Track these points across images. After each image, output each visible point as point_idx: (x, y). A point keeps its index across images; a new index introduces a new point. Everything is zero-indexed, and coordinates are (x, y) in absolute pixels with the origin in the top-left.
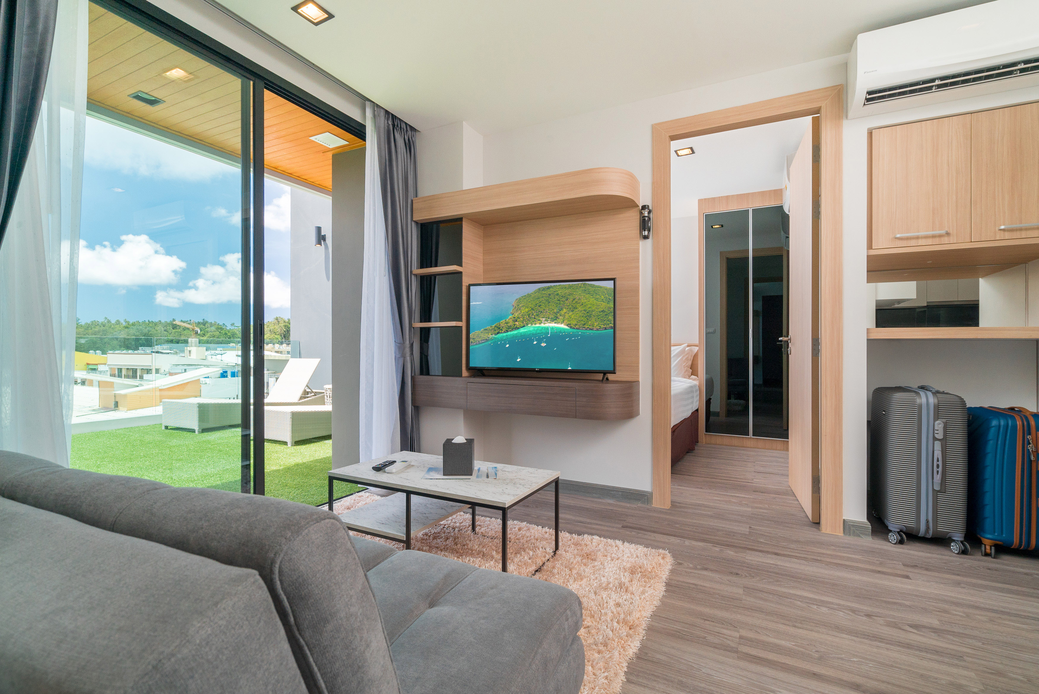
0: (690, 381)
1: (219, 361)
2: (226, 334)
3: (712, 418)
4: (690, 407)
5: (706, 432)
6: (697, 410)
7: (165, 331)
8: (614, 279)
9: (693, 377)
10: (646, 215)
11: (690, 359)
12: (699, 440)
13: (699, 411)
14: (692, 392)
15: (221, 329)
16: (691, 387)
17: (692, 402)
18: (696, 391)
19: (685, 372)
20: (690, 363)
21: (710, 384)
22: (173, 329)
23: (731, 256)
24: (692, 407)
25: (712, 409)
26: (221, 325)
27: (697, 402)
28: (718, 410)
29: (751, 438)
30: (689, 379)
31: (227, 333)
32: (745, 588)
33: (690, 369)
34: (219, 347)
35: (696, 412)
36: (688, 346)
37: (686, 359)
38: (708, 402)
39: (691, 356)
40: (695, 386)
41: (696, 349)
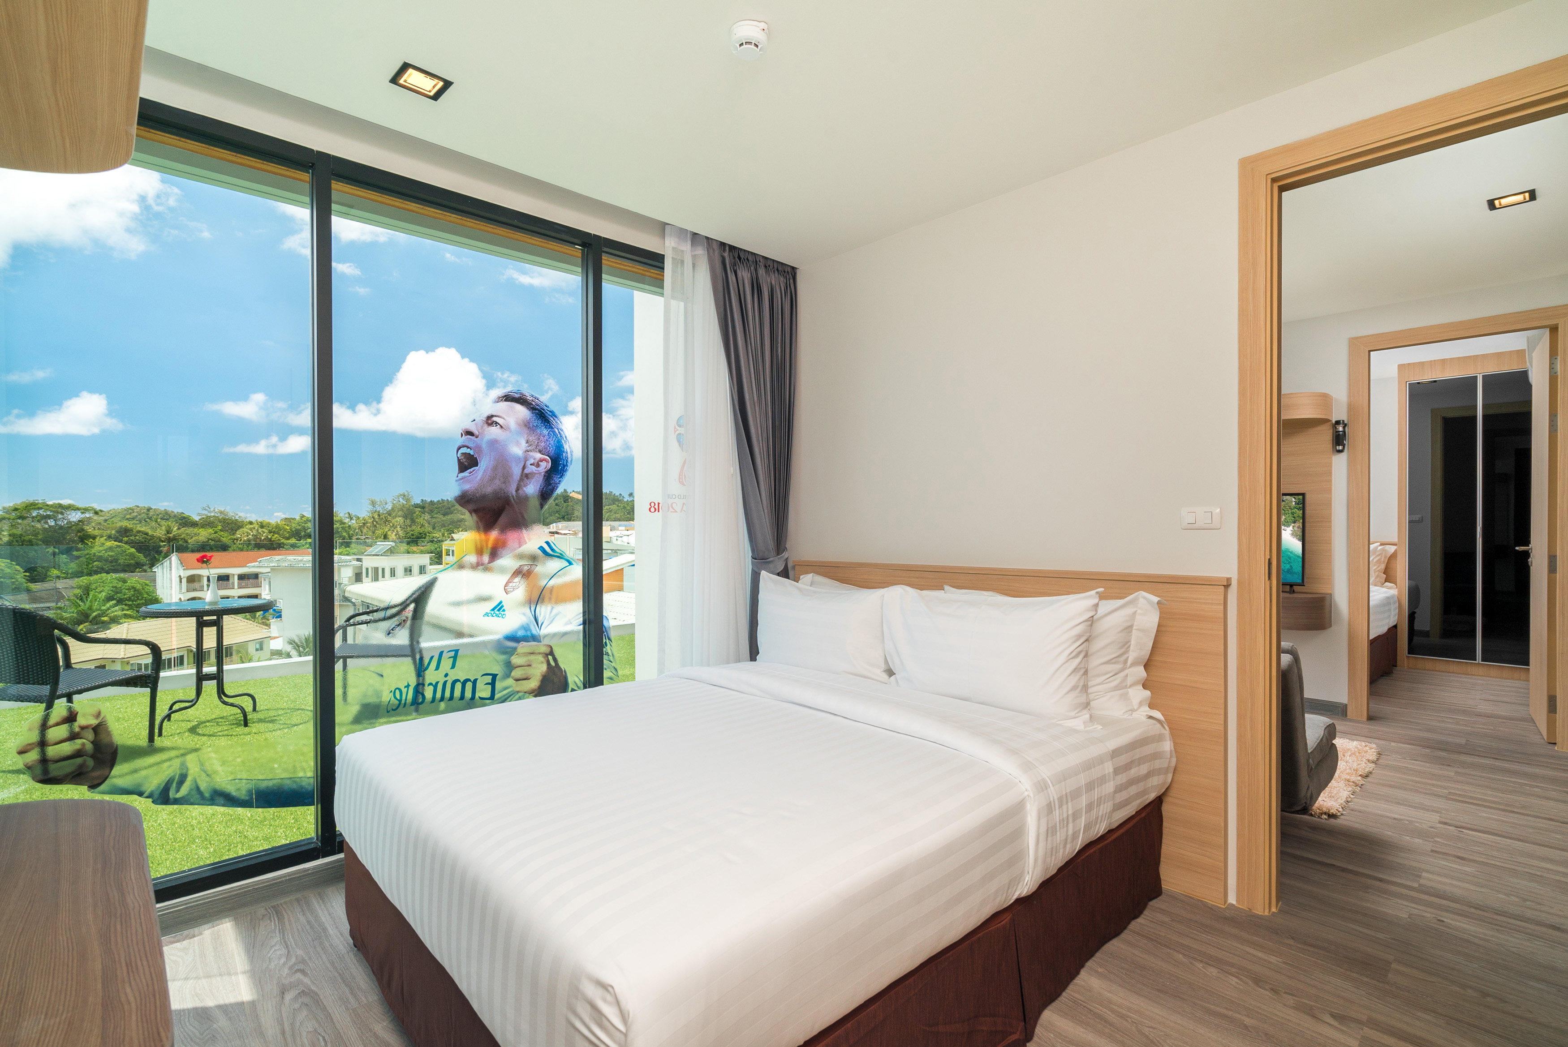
0: (1384, 589)
1: (626, 544)
2: (624, 507)
3: (1416, 639)
4: (1386, 621)
5: (1409, 653)
6: (1395, 627)
7: (556, 505)
8: (1303, 495)
9: (1387, 584)
10: (1341, 430)
11: (1384, 562)
12: (1398, 663)
13: (1398, 626)
14: (1389, 604)
15: (618, 500)
16: (1388, 598)
17: (1389, 616)
18: (1394, 603)
19: (1376, 578)
20: (1383, 566)
21: (1414, 594)
22: (565, 502)
23: (1451, 415)
24: (1389, 623)
25: (1417, 627)
26: (617, 496)
27: (1395, 615)
28: (1427, 628)
29: (1479, 663)
30: (1381, 587)
31: (626, 506)
32: (1456, 772)
33: (1384, 573)
34: (620, 526)
35: (1394, 628)
36: (1382, 544)
37: (1378, 561)
38: (1412, 617)
39: (1385, 557)
40: (1393, 597)
41: (1392, 549)
